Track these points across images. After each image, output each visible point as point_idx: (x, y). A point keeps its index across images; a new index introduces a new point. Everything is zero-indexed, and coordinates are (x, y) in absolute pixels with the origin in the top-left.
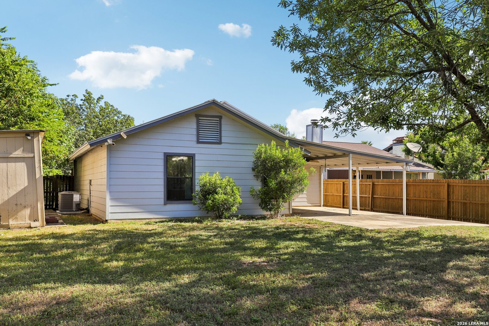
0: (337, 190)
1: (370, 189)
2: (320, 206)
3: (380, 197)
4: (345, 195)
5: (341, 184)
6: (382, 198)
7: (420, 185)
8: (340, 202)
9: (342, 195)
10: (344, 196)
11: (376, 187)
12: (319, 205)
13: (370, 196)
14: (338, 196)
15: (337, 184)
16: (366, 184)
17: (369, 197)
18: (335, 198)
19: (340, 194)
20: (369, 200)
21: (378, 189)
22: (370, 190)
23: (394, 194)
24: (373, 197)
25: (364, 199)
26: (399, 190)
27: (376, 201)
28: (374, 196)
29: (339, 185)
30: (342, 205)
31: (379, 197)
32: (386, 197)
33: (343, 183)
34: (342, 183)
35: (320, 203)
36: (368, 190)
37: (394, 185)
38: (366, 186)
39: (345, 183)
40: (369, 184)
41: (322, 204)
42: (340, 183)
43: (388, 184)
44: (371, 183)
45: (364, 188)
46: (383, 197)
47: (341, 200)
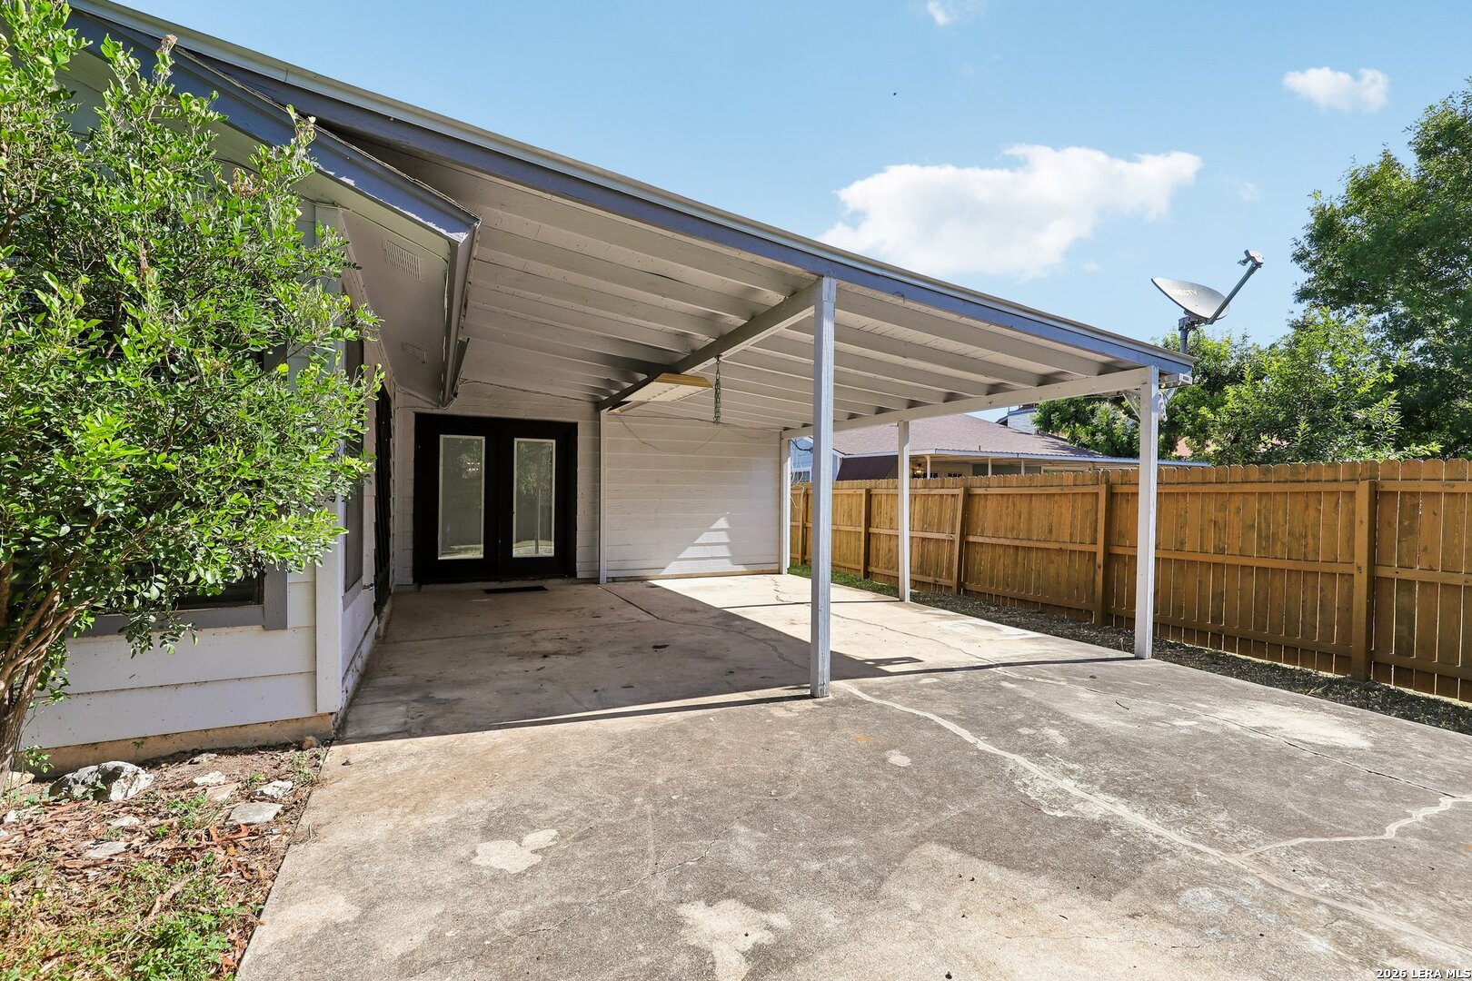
0: (850, 516)
1: (955, 510)
2: (779, 573)
3: (994, 541)
4: (872, 530)
5: (861, 495)
6: (1002, 545)
7: (1184, 494)
8: (859, 554)
9: (862, 529)
10: (868, 536)
11: (978, 506)
12: (775, 567)
13: (957, 537)
14: (853, 534)
15: (848, 495)
16: (941, 495)
17: (952, 542)
18: (845, 541)
19: (858, 529)
20: (952, 550)
21: (988, 514)
22: (955, 517)
23: (1050, 531)
24: (968, 543)
25: (931, 546)
26: (1074, 517)
27: (978, 557)
28: (971, 539)
29: (854, 499)
30: (862, 562)
31: (988, 540)
32: (1017, 543)
33: (868, 492)
34: (863, 492)
35: (780, 563)
36: (948, 516)
37: (1054, 495)
38: (941, 503)
39: (874, 492)
40: (953, 496)
41: (787, 564)
42: (859, 492)
43: (1026, 491)
44: (960, 492)
45: (936, 510)
46: (1007, 542)
47: (860, 547)
